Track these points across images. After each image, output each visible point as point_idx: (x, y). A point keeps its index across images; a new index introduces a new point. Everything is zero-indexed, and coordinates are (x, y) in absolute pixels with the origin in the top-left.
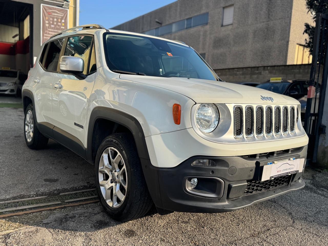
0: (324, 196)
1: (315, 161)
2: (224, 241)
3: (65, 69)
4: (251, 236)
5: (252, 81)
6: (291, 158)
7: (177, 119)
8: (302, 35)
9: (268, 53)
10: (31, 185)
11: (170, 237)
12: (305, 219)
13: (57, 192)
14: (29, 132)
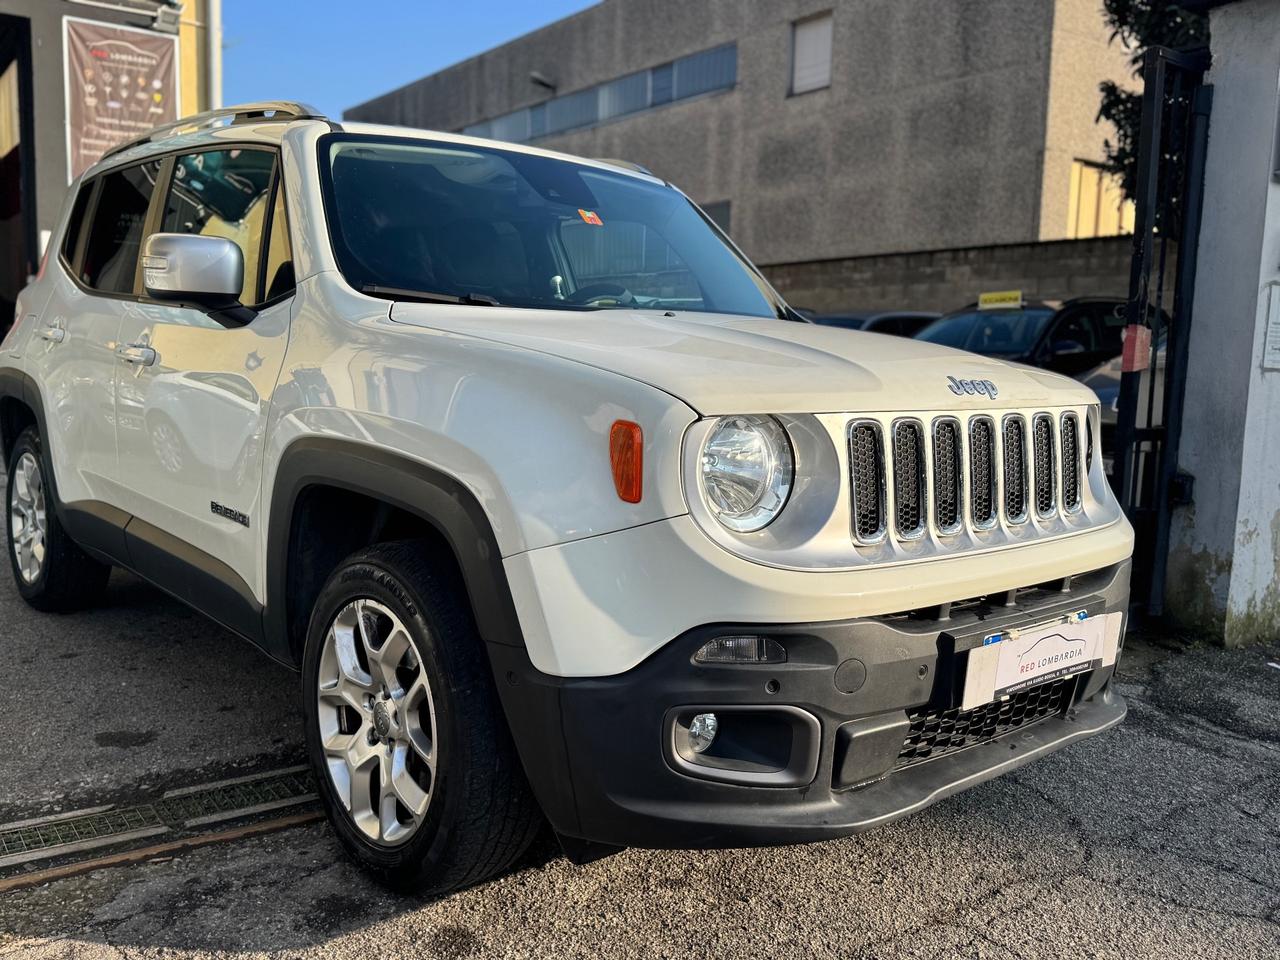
0: (1198, 746)
1: (1157, 610)
2: (828, 947)
3: (167, 288)
4: (930, 920)
5: (909, 307)
6: (1070, 611)
7: (629, 481)
8: (1092, 124)
9: (967, 198)
10: (44, 765)
11: (617, 949)
12: (1132, 840)
13: (154, 786)
14: (29, 544)
